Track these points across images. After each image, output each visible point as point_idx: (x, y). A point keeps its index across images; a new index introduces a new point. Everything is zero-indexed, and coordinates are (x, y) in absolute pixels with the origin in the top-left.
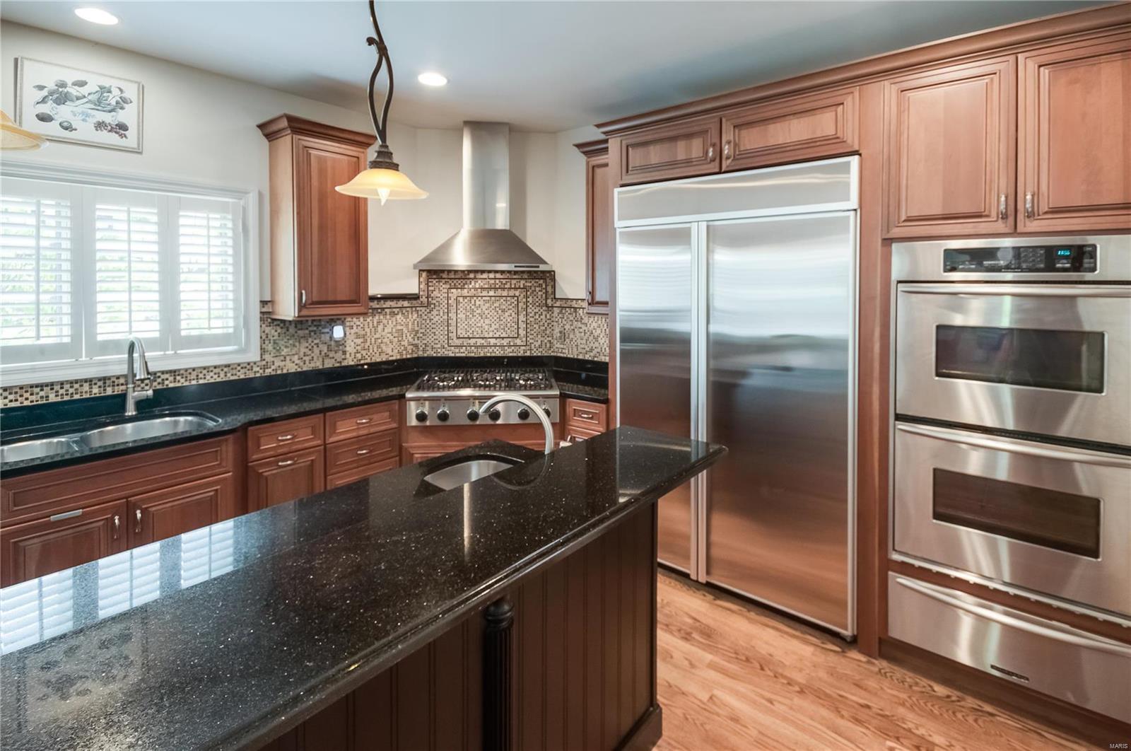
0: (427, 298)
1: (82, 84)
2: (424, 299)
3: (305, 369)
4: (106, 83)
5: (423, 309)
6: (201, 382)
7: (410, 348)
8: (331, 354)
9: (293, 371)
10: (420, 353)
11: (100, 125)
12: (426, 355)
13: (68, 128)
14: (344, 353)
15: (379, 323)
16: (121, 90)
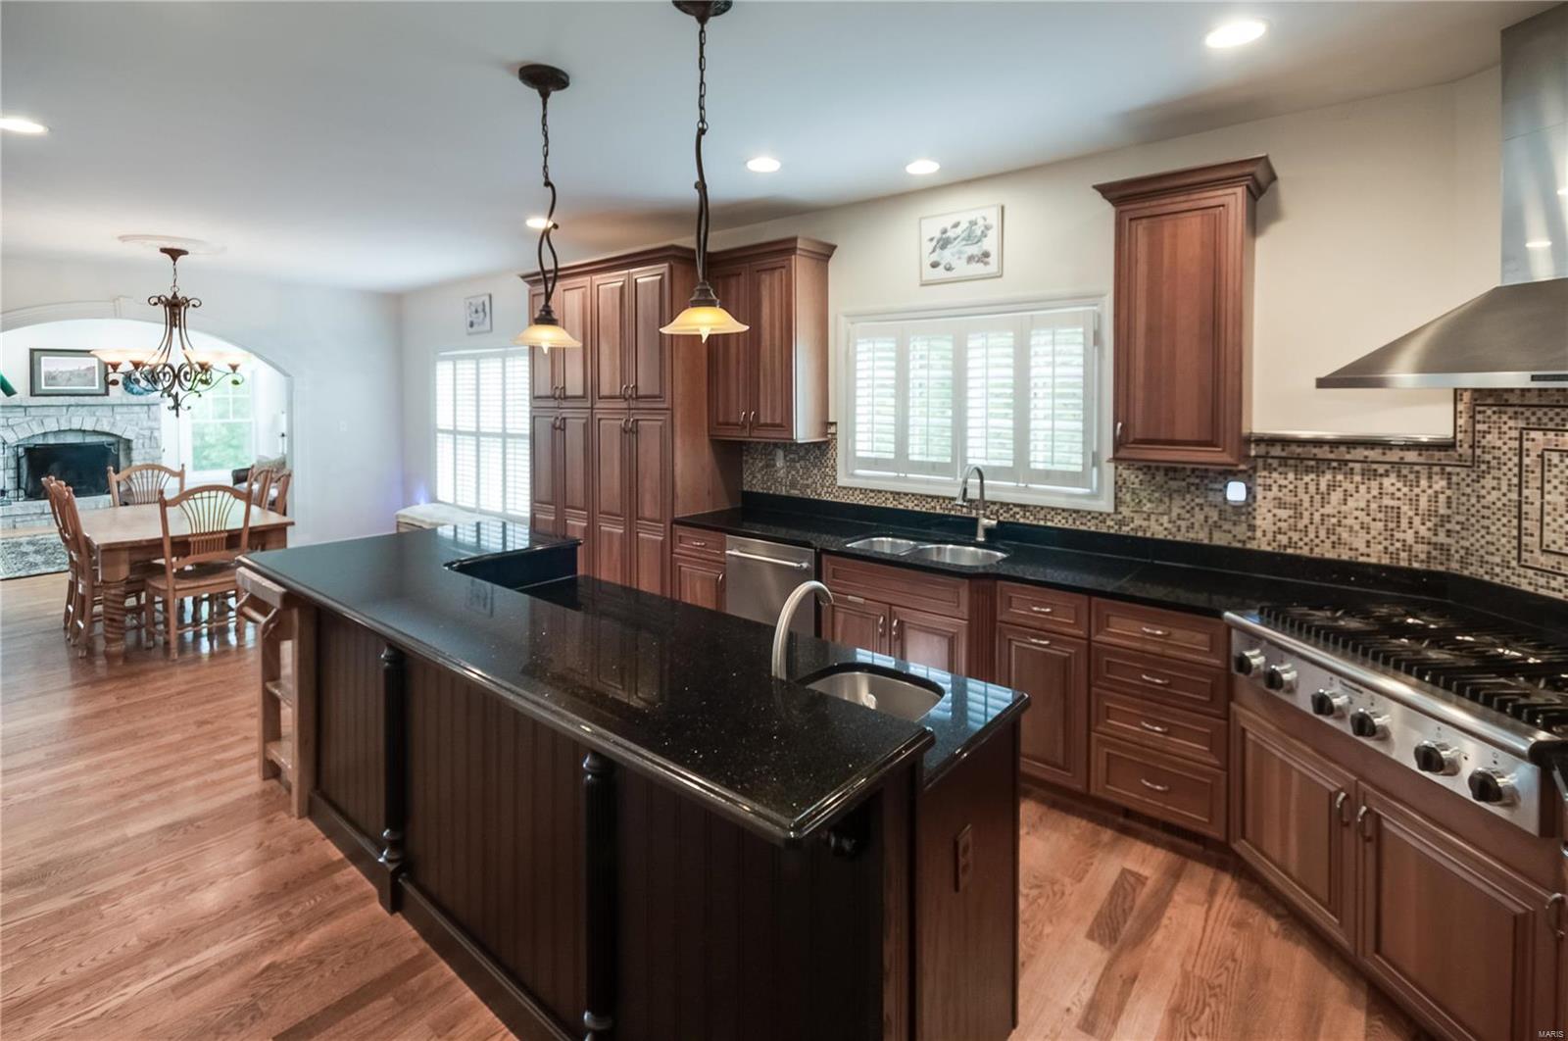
0: (1472, 447)
1: (956, 225)
2: (1465, 450)
3: (1179, 538)
4: (973, 216)
5: (1463, 472)
6: (1049, 524)
7: (1420, 549)
8: (1227, 526)
9: (1161, 536)
10: (1455, 566)
11: (970, 259)
12: (1466, 573)
13: (949, 269)
14: (1252, 528)
15: (1332, 487)
16: (985, 219)
